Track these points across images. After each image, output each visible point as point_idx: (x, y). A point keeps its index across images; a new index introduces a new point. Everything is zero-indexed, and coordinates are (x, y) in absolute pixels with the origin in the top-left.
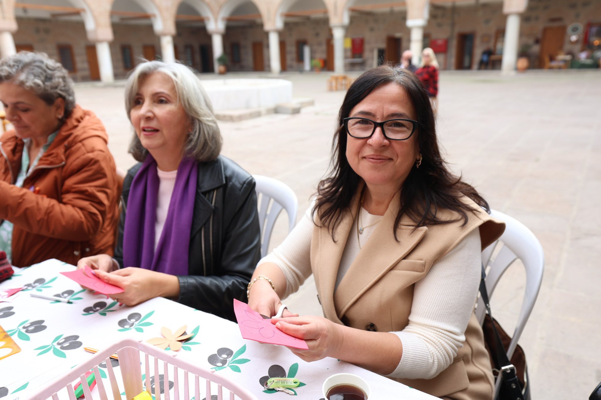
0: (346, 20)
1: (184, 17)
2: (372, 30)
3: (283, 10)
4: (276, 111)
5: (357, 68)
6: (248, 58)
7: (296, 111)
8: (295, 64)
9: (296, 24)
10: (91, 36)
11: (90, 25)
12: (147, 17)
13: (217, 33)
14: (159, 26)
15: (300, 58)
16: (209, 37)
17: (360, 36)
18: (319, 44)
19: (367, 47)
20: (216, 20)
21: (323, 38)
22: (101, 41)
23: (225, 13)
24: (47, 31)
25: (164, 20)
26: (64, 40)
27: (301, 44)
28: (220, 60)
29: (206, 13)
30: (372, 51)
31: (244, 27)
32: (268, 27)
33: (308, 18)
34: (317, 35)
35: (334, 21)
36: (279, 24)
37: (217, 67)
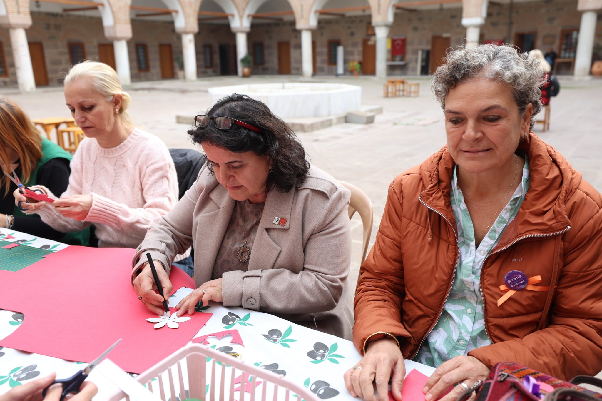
0: (390, 19)
1: (207, 14)
2: (416, 29)
3: (318, 6)
4: (347, 119)
5: (397, 72)
6: (273, 60)
7: (370, 120)
8: (326, 66)
9: (329, 22)
10: (108, 33)
11: (108, 21)
12: (168, 13)
13: (242, 32)
14: (180, 23)
15: (332, 60)
16: (232, 36)
17: (402, 37)
18: (355, 45)
19: (409, 48)
20: (241, 17)
21: (359, 38)
22: (119, 39)
23: (251, 10)
24: (58, 27)
25: (186, 17)
26: (75, 37)
27: (333, 45)
28: (244, 61)
29: (230, 9)
30: (415, 52)
31: (269, 25)
32: (300, 25)
33: (343, 16)
34: (352, 34)
35: (376, 20)
36: (313, 22)
37: (240, 68)
